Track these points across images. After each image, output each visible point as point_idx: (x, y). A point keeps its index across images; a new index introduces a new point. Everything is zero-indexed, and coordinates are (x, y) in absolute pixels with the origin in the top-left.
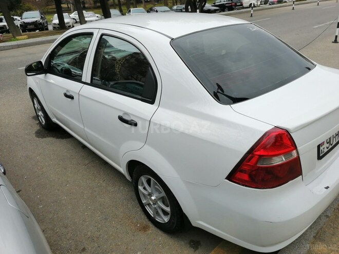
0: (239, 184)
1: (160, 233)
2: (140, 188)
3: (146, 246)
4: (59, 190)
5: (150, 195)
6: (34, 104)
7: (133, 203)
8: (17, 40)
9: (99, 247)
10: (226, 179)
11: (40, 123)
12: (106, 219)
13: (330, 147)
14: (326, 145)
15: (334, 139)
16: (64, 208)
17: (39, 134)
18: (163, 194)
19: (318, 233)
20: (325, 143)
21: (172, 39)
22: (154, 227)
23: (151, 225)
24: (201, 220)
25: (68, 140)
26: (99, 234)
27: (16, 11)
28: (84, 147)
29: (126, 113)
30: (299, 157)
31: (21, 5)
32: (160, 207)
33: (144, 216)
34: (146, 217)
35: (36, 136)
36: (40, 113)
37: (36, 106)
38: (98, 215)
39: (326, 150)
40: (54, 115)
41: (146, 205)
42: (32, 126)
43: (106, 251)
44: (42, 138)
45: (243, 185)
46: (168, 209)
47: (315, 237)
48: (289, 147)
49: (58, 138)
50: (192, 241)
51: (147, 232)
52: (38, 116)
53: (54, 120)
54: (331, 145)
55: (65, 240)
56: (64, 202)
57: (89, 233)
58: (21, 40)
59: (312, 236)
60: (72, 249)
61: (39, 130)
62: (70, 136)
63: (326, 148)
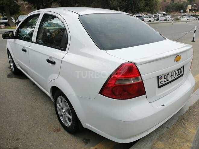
0: (106, 96)
1: (67, 133)
2: (58, 105)
3: (56, 140)
4: (12, 106)
5: (62, 109)
6: (9, 59)
7: (55, 116)
8: (12, 28)
9: (27, 139)
10: (99, 93)
11: (12, 70)
12: (36, 123)
13: (167, 82)
14: (163, 80)
15: (170, 78)
16: (12, 116)
17: (9, 76)
18: (69, 107)
19: (160, 137)
20: (163, 78)
21: (80, 15)
22: (64, 130)
23: (62, 128)
24: (88, 123)
25: (26, 80)
26: (29, 131)
27: (15, 15)
28: (34, 84)
29: (50, 57)
30: (142, 81)
31: (19, 12)
32: (67, 116)
33: (59, 123)
34: (60, 124)
35: (7, 77)
36: (12, 64)
37: (10, 60)
38: (31, 121)
39: (164, 83)
40: (19, 64)
41: (60, 116)
42: (6, 72)
43: (30, 141)
44: (11, 78)
45: (108, 97)
46: (71, 117)
47: (157, 139)
48: (136, 74)
49: (20, 78)
50: (85, 139)
51: (59, 132)
52: (11, 66)
53: (19, 67)
54: (168, 81)
55: (8, 133)
56: (13, 112)
57: (23, 131)
58: (14, 28)
59: (156, 138)
60: (11, 138)
61: (10, 74)
62: (27, 78)
63: (163, 82)
